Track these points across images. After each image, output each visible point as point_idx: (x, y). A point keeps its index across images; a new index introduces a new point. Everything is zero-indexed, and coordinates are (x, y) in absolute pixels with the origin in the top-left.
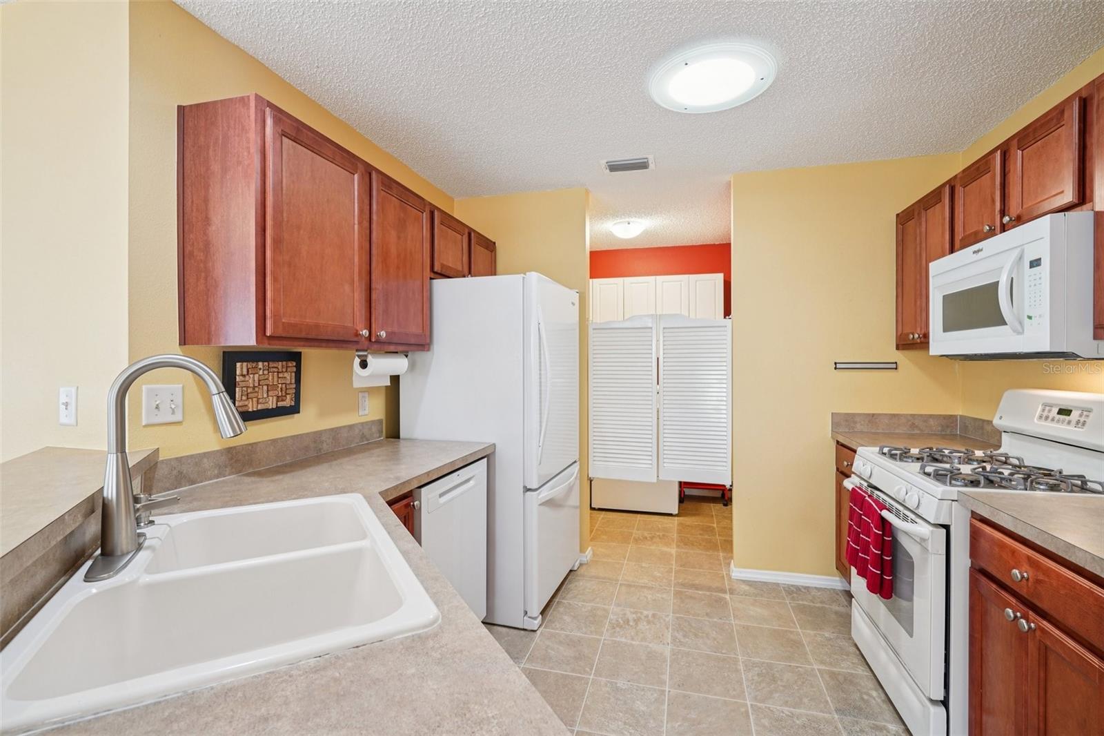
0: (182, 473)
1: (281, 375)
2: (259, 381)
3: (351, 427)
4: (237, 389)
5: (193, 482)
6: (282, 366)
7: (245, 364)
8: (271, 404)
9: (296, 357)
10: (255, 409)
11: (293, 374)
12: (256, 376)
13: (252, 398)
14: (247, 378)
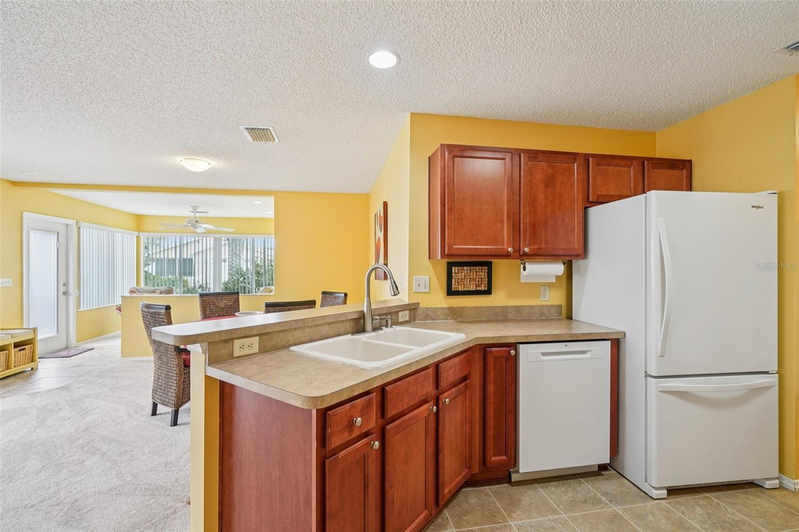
0: (428, 314)
1: (478, 274)
2: (465, 276)
3: (531, 307)
4: (453, 280)
5: (433, 319)
6: (479, 269)
7: (456, 268)
8: (473, 288)
9: (489, 265)
10: (463, 290)
11: (486, 274)
12: (463, 274)
13: (461, 285)
14: (458, 274)
